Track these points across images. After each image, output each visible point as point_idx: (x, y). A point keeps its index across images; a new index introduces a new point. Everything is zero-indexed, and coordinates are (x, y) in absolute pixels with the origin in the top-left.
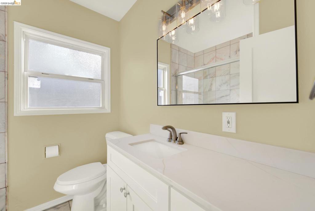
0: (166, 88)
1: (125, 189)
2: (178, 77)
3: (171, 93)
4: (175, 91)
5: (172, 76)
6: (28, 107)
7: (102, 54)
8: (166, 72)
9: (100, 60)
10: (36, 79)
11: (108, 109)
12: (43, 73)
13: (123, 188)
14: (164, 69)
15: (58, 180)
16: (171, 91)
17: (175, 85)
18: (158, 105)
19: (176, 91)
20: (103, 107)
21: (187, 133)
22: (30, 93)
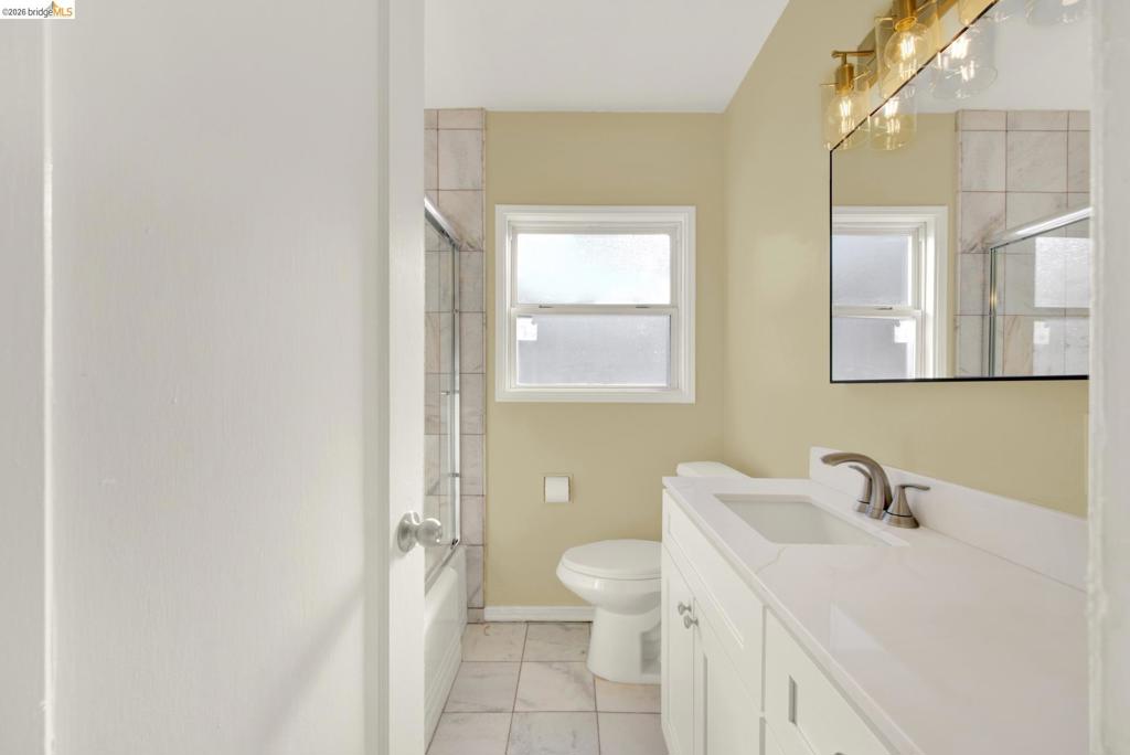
0: (930, 310)
1: (689, 609)
2: (999, 250)
3: (956, 328)
4: (983, 315)
5: (963, 253)
6: (518, 383)
7: (671, 230)
8: (931, 242)
9: (668, 246)
10: (530, 320)
11: (687, 393)
12: (541, 307)
13: (687, 606)
14: (918, 229)
15: (564, 559)
16: (955, 320)
17: (984, 291)
18: (832, 381)
19: (990, 316)
20: (673, 386)
21: (927, 489)
22: (521, 355)
